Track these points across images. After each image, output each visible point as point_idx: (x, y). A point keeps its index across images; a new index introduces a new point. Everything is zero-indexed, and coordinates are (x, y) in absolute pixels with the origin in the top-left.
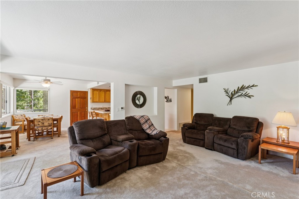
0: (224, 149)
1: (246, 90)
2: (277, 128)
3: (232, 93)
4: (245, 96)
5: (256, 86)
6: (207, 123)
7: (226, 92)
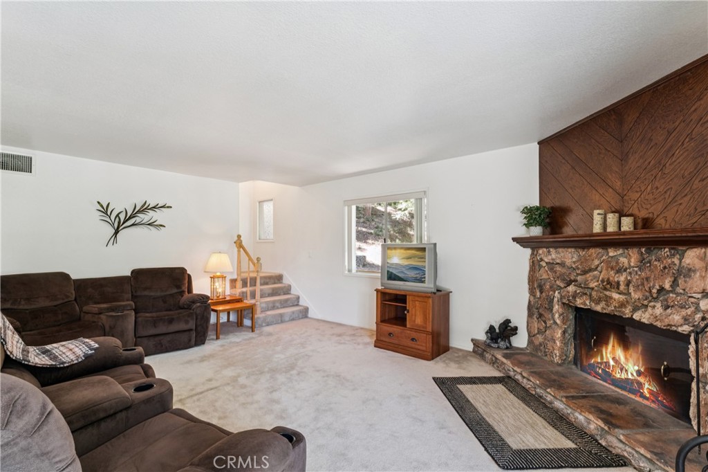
0: (165, 340)
1: (151, 213)
2: (211, 278)
3: (118, 215)
4: (149, 224)
5: (168, 207)
6: (61, 301)
7: (105, 210)
